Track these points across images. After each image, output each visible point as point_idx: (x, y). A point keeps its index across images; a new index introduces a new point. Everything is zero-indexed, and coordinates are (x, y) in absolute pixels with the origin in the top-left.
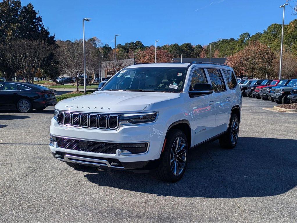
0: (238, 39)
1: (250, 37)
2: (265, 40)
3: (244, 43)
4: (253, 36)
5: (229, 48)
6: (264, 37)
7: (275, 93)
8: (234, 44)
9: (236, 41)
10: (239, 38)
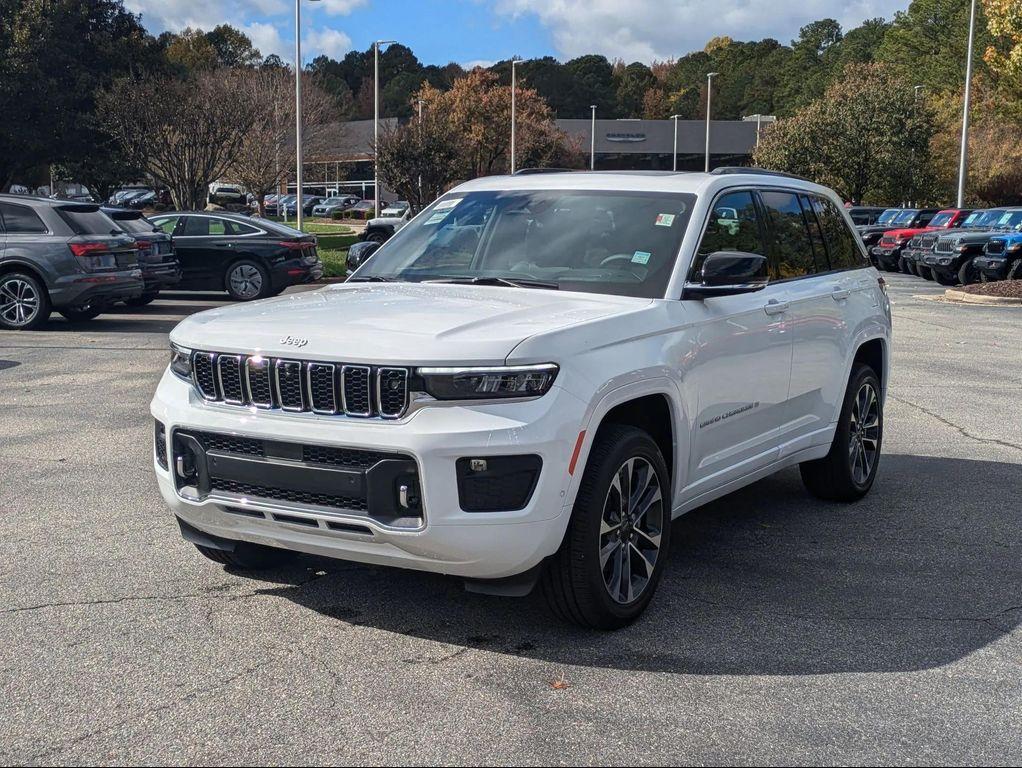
0: (794, 44)
1: (839, 39)
2: (898, 51)
3: (817, 60)
4: (853, 35)
5: (757, 81)
6: (896, 40)
7: (936, 251)
8: (778, 63)
9: (787, 50)
10: (798, 40)
